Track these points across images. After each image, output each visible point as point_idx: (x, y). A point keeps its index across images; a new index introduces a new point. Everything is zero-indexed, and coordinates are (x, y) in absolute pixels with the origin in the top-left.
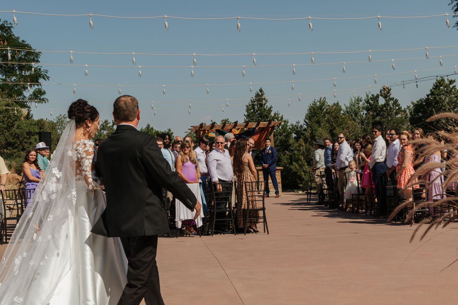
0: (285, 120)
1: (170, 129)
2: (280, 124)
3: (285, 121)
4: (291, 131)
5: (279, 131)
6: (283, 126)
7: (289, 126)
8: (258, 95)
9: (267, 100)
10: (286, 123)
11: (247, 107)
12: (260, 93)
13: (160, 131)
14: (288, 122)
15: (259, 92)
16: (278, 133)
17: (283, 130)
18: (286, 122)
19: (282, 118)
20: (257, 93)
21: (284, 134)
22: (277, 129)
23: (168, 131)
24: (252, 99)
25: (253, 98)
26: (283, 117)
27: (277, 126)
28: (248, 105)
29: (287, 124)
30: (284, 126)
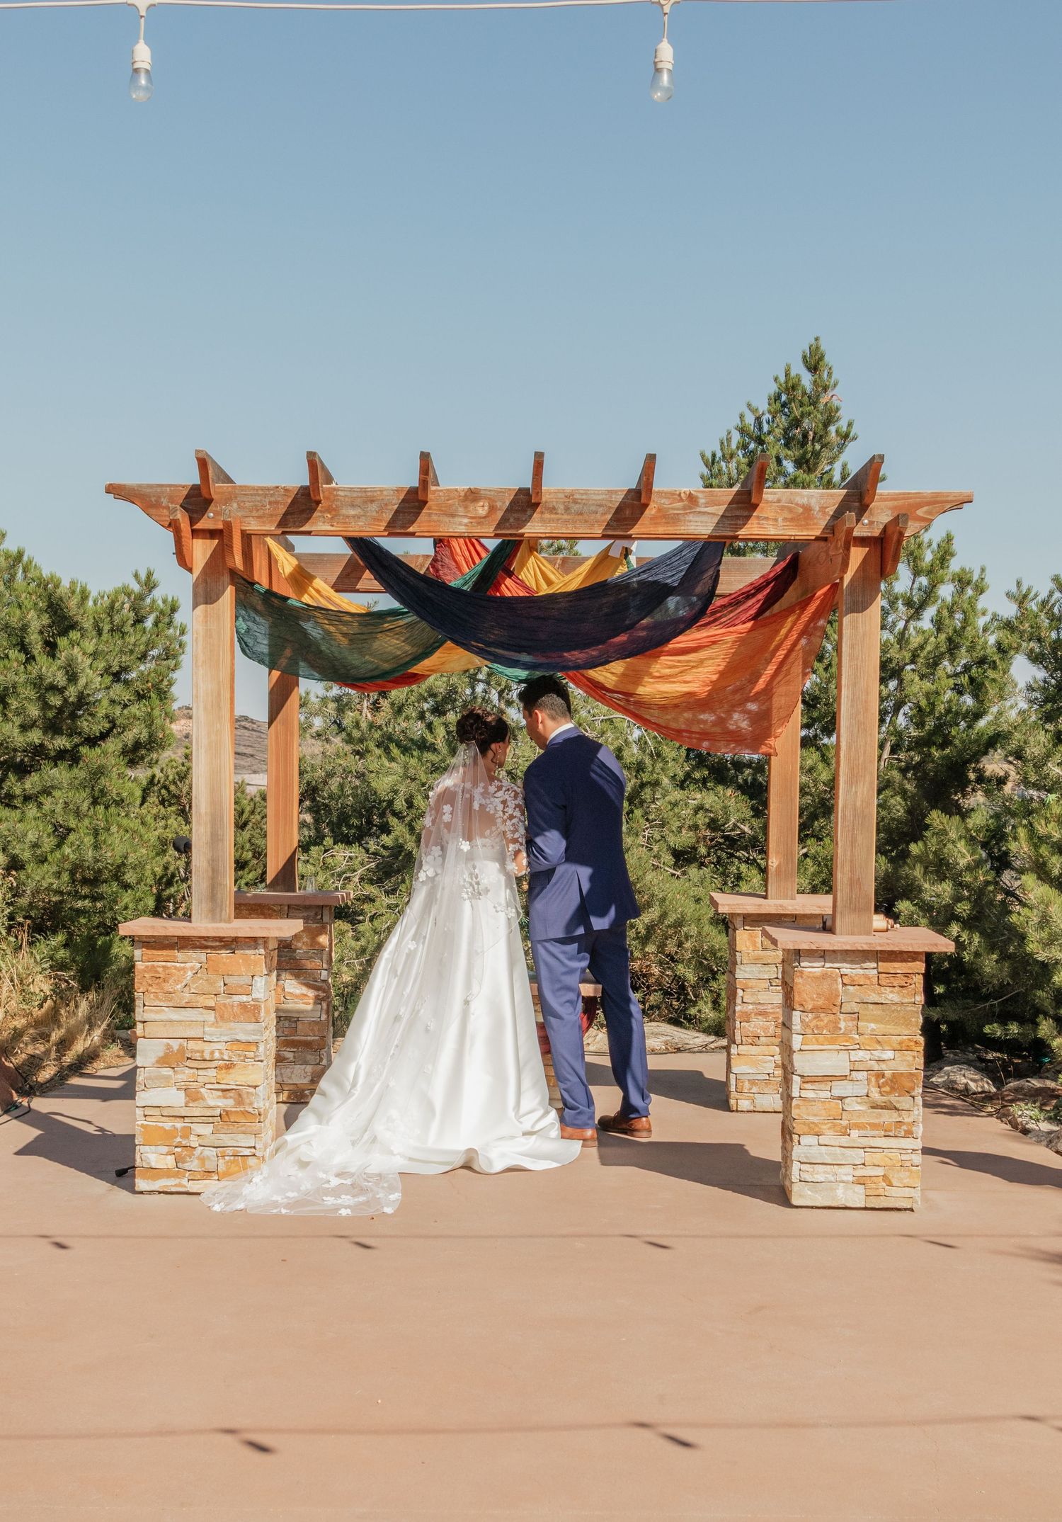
0: (963, 570)
1: (149, 575)
2: (929, 595)
3: (962, 581)
4: (1009, 639)
5: (915, 641)
6: (945, 613)
7: (984, 614)
8: (794, 388)
9: (850, 425)
10: (969, 592)
11: (711, 462)
12: (807, 380)
13: (73, 583)
14: (980, 590)
15: (799, 370)
16: (908, 655)
17: (943, 637)
18: (969, 583)
19: (945, 554)
20: (787, 375)
21: (949, 669)
22: (905, 628)
23: (136, 588)
24: (750, 419)
25: (754, 411)
26: (956, 546)
27: (909, 603)
28: (719, 454)
29: (972, 602)
30: (951, 613)
